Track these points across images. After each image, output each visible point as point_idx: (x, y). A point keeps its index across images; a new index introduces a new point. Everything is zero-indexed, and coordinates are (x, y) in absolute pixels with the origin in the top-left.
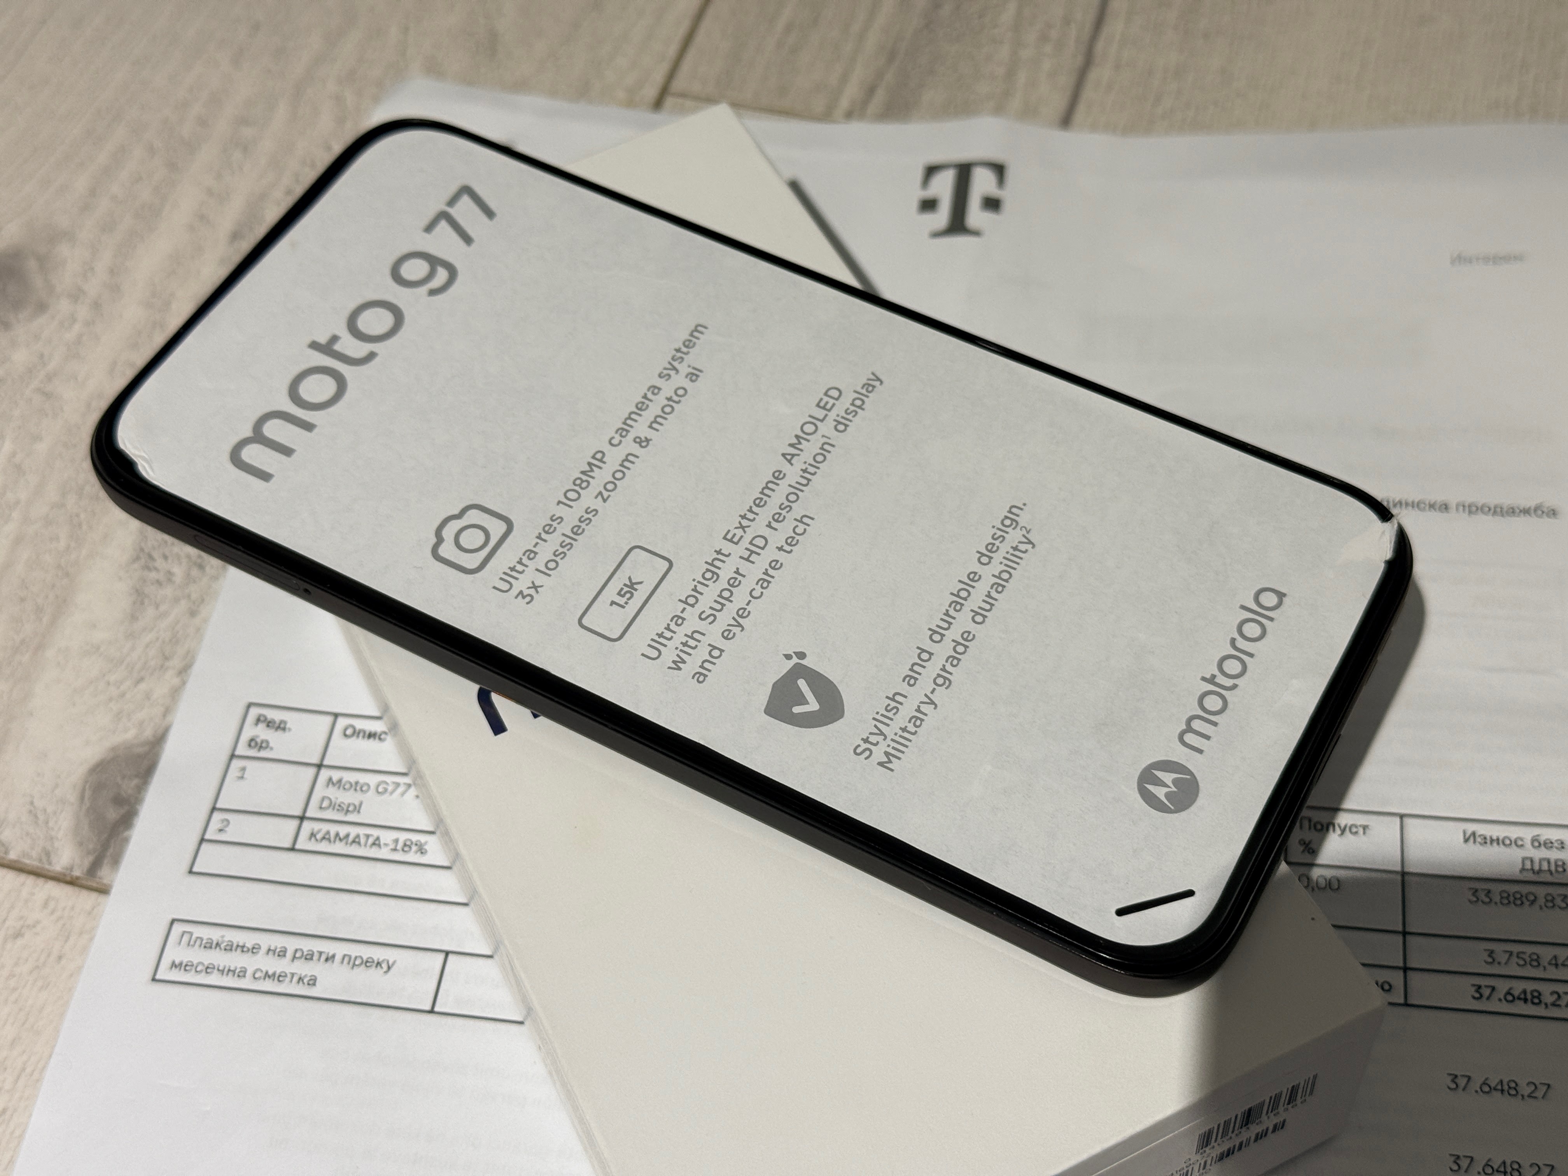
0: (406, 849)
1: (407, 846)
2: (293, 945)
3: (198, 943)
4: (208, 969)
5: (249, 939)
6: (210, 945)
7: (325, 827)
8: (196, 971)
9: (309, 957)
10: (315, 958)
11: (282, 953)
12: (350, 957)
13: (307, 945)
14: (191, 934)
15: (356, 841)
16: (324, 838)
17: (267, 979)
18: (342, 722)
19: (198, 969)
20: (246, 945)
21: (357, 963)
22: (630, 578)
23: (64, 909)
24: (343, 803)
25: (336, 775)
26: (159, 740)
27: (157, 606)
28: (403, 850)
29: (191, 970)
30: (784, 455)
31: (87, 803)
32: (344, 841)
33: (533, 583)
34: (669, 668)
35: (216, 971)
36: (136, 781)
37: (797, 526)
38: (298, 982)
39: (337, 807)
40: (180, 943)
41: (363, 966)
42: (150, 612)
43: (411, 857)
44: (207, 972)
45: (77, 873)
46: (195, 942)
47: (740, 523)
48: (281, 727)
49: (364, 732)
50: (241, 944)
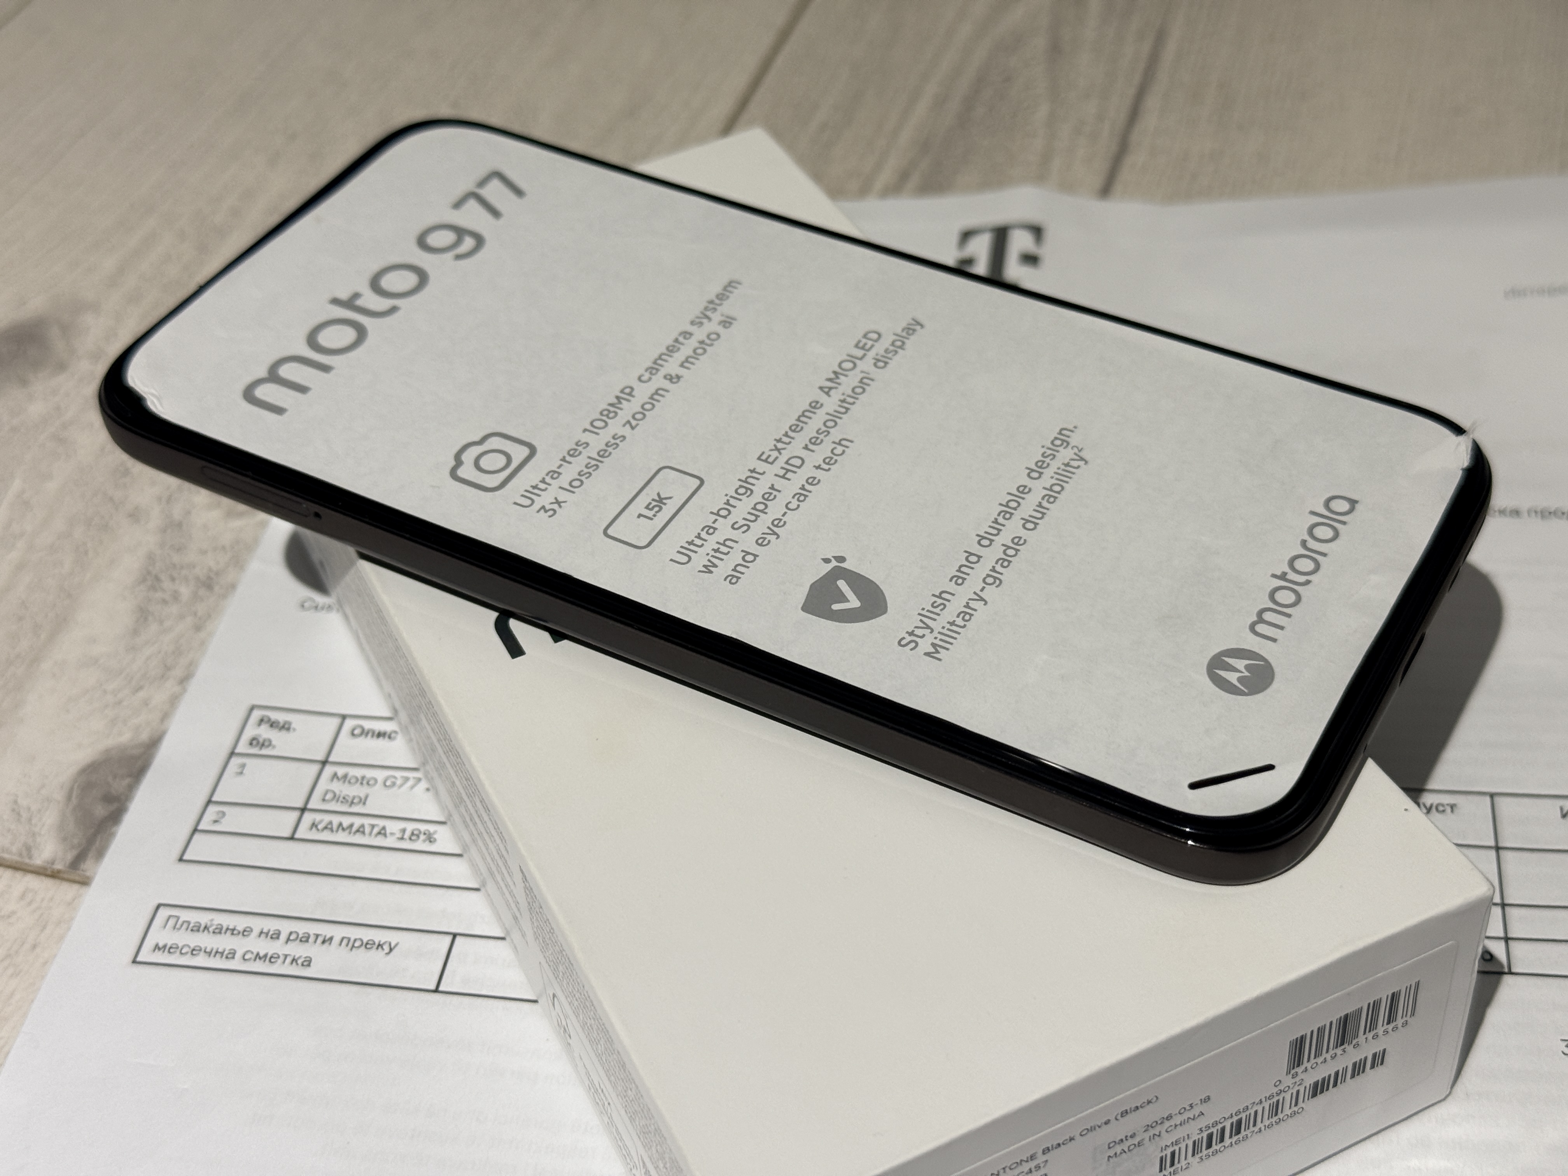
0: (414, 838)
1: (414, 836)
2: (286, 927)
3: (185, 926)
4: (194, 952)
5: (241, 923)
6: (197, 929)
7: (327, 818)
8: (181, 953)
9: (305, 939)
10: (312, 939)
11: (276, 936)
12: (349, 939)
13: (302, 928)
14: (178, 918)
15: (361, 830)
16: (326, 828)
17: (258, 959)
18: (349, 724)
19: (183, 951)
20: (237, 928)
21: (357, 944)
22: (659, 494)
23: (43, 900)
24: (348, 796)
25: (341, 771)
26: (154, 743)
27: (161, 622)
28: (410, 839)
29: (175, 952)
30: (821, 388)
31: (74, 800)
32: (348, 831)
33: (556, 499)
34: (700, 571)
35: (202, 953)
36: (128, 781)
37: (835, 448)
38: (292, 963)
39: (341, 799)
40: (165, 927)
41: (363, 947)
42: (154, 627)
43: (419, 845)
44: (192, 954)
45: (58, 866)
46: (182, 926)
47: (775, 446)
48: (286, 727)
49: (373, 732)
50: (231, 927)
